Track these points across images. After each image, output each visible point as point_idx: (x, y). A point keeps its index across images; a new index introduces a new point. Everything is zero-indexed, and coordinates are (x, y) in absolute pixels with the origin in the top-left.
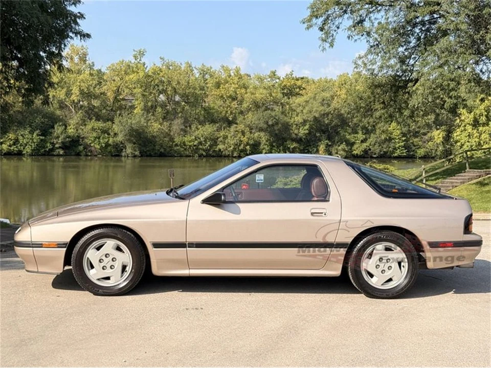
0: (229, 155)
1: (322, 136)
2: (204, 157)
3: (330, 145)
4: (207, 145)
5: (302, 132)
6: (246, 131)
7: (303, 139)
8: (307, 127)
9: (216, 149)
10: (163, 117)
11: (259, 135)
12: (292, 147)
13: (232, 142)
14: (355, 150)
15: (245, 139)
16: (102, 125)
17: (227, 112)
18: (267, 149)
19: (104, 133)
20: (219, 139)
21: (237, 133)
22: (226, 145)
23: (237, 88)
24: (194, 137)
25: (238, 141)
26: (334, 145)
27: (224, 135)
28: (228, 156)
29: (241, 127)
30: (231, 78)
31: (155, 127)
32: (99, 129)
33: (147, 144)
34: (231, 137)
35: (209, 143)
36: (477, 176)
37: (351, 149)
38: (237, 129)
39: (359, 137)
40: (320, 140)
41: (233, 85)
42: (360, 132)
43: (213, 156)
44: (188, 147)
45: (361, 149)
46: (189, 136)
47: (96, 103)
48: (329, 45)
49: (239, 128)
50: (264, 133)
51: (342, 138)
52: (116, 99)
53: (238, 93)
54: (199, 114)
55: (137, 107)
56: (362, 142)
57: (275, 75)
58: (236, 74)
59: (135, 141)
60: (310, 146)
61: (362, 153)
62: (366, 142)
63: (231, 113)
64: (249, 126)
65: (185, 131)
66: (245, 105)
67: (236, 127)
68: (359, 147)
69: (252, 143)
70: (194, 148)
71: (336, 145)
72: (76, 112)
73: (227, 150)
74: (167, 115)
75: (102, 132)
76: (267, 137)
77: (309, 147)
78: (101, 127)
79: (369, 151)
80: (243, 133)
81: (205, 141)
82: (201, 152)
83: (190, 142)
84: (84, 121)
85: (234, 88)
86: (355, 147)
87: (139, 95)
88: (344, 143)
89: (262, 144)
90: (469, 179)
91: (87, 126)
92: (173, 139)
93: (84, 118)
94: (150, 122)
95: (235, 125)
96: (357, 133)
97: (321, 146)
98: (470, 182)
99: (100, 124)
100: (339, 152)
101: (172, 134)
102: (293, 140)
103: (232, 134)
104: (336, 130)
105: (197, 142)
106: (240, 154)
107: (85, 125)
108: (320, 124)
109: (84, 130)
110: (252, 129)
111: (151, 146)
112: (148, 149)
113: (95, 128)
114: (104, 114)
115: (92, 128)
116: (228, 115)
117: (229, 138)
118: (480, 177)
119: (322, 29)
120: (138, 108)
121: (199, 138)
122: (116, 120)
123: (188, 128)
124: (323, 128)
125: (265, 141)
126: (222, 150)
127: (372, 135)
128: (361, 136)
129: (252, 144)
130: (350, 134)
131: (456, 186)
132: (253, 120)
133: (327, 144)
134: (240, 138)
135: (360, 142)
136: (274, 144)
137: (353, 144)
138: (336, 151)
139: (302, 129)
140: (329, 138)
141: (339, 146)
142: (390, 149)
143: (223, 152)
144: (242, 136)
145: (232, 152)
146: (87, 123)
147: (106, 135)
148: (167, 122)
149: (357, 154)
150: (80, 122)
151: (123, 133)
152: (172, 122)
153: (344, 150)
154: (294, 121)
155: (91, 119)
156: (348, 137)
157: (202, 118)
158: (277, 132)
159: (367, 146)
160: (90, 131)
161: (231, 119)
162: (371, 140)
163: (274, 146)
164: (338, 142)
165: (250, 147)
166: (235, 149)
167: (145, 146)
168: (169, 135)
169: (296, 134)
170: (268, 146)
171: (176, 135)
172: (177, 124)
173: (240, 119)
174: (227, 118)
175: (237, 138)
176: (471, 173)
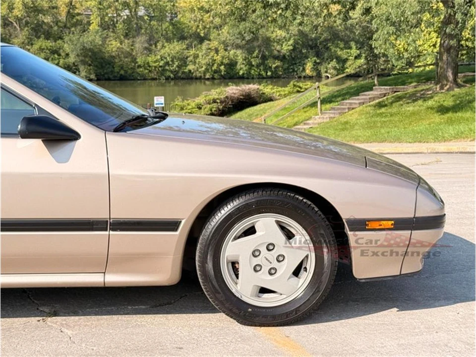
0: (201, 76)
1: (309, 52)
2: (172, 79)
3: (319, 63)
4: (175, 66)
5: (285, 49)
6: (219, 48)
7: (287, 57)
8: (291, 42)
9: (185, 71)
10: (124, 34)
11: (235, 53)
12: (274, 66)
13: (203, 62)
14: (347, 68)
15: (218, 58)
16: (51, 44)
17: (198, 26)
18: (244, 69)
19: (54, 54)
20: (189, 59)
21: (209, 51)
22: (197, 65)
24: (159, 57)
25: (210, 61)
26: (323, 63)
27: (195, 54)
28: (200, 78)
29: (214, 44)
31: (114, 46)
32: (47, 49)
33: (104, 65)
34: (203, 56)
35: (177, 63)
36: (380, 94)
37: (343, 67)
38: (210, 46)
39: (352, 53)
40: (307, 58)
42: (354, 47)
43: (183, 79)
44: (153, 68)
45: (354, 66)
46: (153, 56)
47: (48, 19)
49: (212, 45)
50: (241, 51)
51: (333, 54)
52: (70, 15)
54: (167, 29)
55: (93, 23)
56: (356, 58)
59: (90, 62)
60: (296, 64)
62: (360, 59)
63: (205, 28)
64: (224, 42)
65: (150, 51)
67: (209, 44)
68: (353, 64)
69: (226, 62)
70: (160, 69)
71: (326, 62)
72: (21, 30)
73: (198, 70)
74: (129, 32)
75: (51, 53)
76: (244, 55)
77: (295, 66)
78: (50, 46)
80: (217, 51)
81: (172, 61)
82: (168, 74)
83: (155, 62)
84: (31, 40)
86: (348, 64)
87: (95, 9)
89: (239, 64)
90: (370, 98)
91: (34, 46)
92: (136, 59)
93: (30, 36)
94: (108, 40)
95: (208, 42)
96: (350, 48)
97: (308, 64)
98: (371, 103)
99: (50, 44)
100: (329, 71)
101: (134, 54)
102: (276, 58)
103: (204, 52)
104: (325, 45)
105: (162, 62)
106: (213, 76)
107: (32, 44)
108: (307, 39)
109: (32, 50)
110: (228, 46)
111: (109, 68)
112: (105, 71)
113: (43, 48)
114: (55, 31)
115: (40, 48)
116: (198, 30)
117: (200, 57)
118: (385, 96)
121: (166, 58)
122: (66, 39)
123: (154, 46)
124: (310, 43)
125: (241, 60)
126: (192, 71)
128: (354, 52)
129: (227, 64)
130: (342, 49)
131: (353, 109)
132: (228, 35)
133: (315, 62)
134: (213, 56)
135: (353, 58)
137: (345, 61)
138: (325, 70)
139: (286, 45)
140: (318, 55)
141: (329, 63)
142: (389, 65)
143: (193, 73)
144: (216, 55)
145: (205, 73)
146: (34, 43)
147: (56, 56)
148: (128, 39)
150: (26, 41)
151: (74, 52)
152: (135, 39)
153: (335, 68)
154: (277, 36)
155: (39, 38)
156: (339, 53)
157: (170, 35)
159: (361, 63)
160: (37, 52)
161: (202, 35)
162: (366, 55)
163: (253, 66)
164: (327, 59)
165: (225, 67)
166: (207, 70)
167: (102, 67)
168: (131, 54)
169: (278, 51)
170: (246, 66)
171: (139, 55)
172: (140, 42)
173: (213, 34)
174: (199, 34)
175: (210, 57)
176: (378, 91)
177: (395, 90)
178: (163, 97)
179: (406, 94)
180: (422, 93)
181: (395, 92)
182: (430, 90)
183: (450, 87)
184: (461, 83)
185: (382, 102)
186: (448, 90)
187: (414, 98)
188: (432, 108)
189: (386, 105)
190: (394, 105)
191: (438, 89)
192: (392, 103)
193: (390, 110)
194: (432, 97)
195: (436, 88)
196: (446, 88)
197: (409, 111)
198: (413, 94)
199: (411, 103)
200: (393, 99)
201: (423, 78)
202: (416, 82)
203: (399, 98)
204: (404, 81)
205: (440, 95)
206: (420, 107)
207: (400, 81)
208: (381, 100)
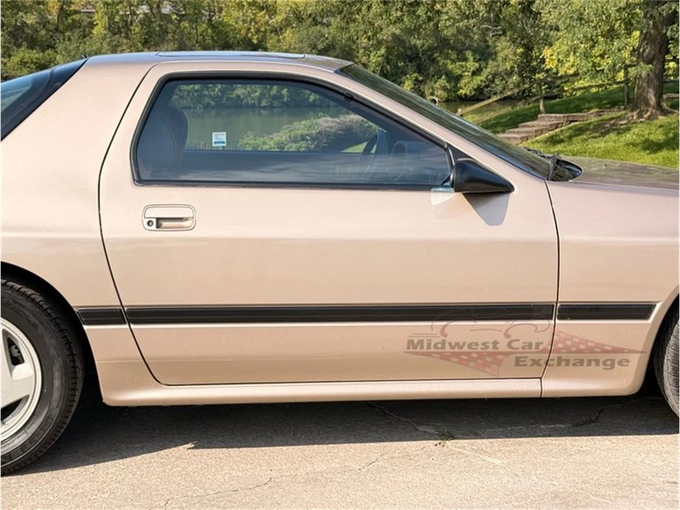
0: (254, 104)
1: (407, 66)
2: (213, 108)
3: (421, 82)
4: (217, 89)
5: (374, 61)
8: (382, 51)
9: (231, 96)
10: (143, 41)
14: (461, 88)
16: (37, 56)
17: (249, 29)
26: (428, 82)
28: (253, 106)
32: (32, 62)
36: (551, 125)
37: (456, 87)
39: (469, 67)
40: (404, 73)
42: (471, 58)
43: (228, 107)
44: (186, 93)
45: (471, 86)
47: (31, 19)
51: (441, 68)
52: (63, 13)
54: (205, 34)
55: (97, 24)
56: (474, 73)
61: (473, 93)
62: (480, 75)
63: (258, 31)
66: (279, 18)
68: (469, 83)
70: (195, 94)
71: (431, 80)
73: (250, 96)
74: (150, 37)
75: (38, 68)
78: (36, 58)
79: (486, 90)
82: (207, 100)
84: (8, 49)
86: (463, 82)
87: (100, 5)
91: (11, 58)
93: (7, 45)
96: (466, 60)
97: (407, 83)
99: (35, 55)
100: (436, 92)
104: (431, 56)
106: (272, 103)
107: (10, 56)
108: (405, 47)
109: (8, 65)
113: (25, 60)
114: (42, 36)
115: (21, 61)
116: (250, 35)
118: (556, 128)
120: (99, 26)
122: (60, 47)
124: (409, 53)
126: (242, 97)
127: (490, 62)
128: (472, 65)
130: (453, 61)
132: (293, 41)
133: (416, 80)
135: (470, 74)
137: (459, 78)
138: (431, 90)
139: (375, 56)
140: (420, 69)
141: (436, 82)
143: (243, 99)
145: (260, 99)
146: (12, 53)
149: (465, 94)
152: (158, 48)
153: (444, 89)
154: (361, 44)
155: (19, 46)
156: (450, 67)
157: (209, 41)
159: (481, 81)
160: (16, 67)
161: (255, 41)
162: (489, 70)
164: (433, 76)
165: (288, 92)
166: (263, 95)
169: (364, 65)
173: (271, 41)
174: (250, 40)
176: (545, 120)
177: (571, 119)
178: (225, 133)
179: (589, 124)
180: (612, 122)
181: (572, 121)
182: (624, 119)
183: (652, 114)
184: (667, 108)
185: (556, 135)
186: (649, 118)
187: (602, 130)
188: (634, 145)
189: (562, 141)
190: (575, 139)
191: (635, 118)
192: (570, 138)
193: (569, 148)
194: (628, 129)
195: (633, 116)
196: (646, 116)
197: (600, 148)
198: (600, 125)
199: (599, 137)
200: (570, 131)
201: (606, 101)
202: (596, 107)
203: (580, 131)
204: (578, 106)
205: (640, 125)
206: (615, 142)
207: (572, 105)
208: (552, 133)
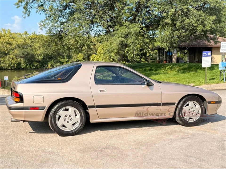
0: (6, 68)
1: (49, 60)
5: (40, 58)
6: (14, 58)
7: (41, 61)
8: (42, 56)
11: (20, 59)
12: (36, 64)
13: (7, 63)
15: (14, 62)
17: (5, 49)
18: (24, 65)
20: (1, 62)
21: (10, 58)
22: (5, 64)
23: (9, 39)
25: (10, 62)
26: (55, 64)
27: (4, 60)
28: (6, 69)
29: (12, 56)
30: (6, 34)
34: (7, 61)
38: (10, 57)
39: (65, 60)
40: (49, 62)
41: (7, 37)
42: (66, 58)
48: (27, 15)
49: (11, 56)
50: (23, 59)
53: (10, 41)
56: (67, 62)
57: (27, 33)
58: (8, 32)
60: (44, 64)
63: (7, 50)
64: (15, 55)
66: (13, 46)
67: (9, 56)
69: (17, 63)
73: (5, 66)
76: (24, 60)
80: (13, 59)
85: (8, 39)
88: (59, 63)
89: (22, 64)
95: (9, 55)
96: (65, 58)
97: (49, 64)
102: (37, 61)
103: (8, 59)
104: (55, 57)
106: (12, 68)
110: (17, 57)
116: (5, 51)
117: (6, 61)
119: (24, 8)
124: (50, 56)
125: (23, 62)
126: (3, 66)
127: (71, 59)
129: (17, 64)
130: (61, 59)
132: (17, 53)
136: (28, 63)
137: (63, 63)
141: (57, 64)
143: (3, 67)
144: (12, 60)
145: (8, 67)
154: (37, 53)
156: (61, 60)
158: (29, 58)
161: (6, 52)
162: (71, 61)
163: (28, 64)
166: (9, 66)
169: (37, 59)
170: (25, 64)
173: (11, 52)
174: (5, 52)
175: (10, 61)
177: (102, 74)
178: (8, 77)
187: (110, 76)
202: (107, 71)
